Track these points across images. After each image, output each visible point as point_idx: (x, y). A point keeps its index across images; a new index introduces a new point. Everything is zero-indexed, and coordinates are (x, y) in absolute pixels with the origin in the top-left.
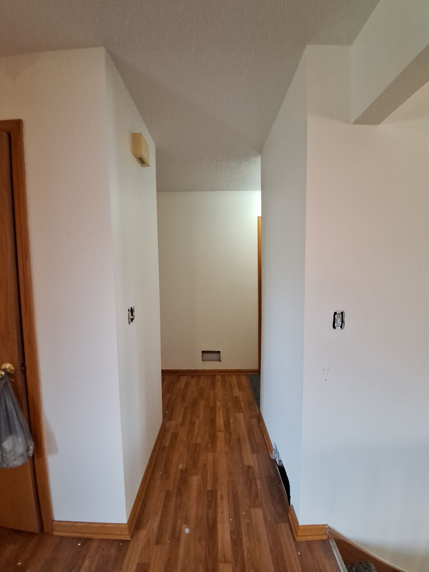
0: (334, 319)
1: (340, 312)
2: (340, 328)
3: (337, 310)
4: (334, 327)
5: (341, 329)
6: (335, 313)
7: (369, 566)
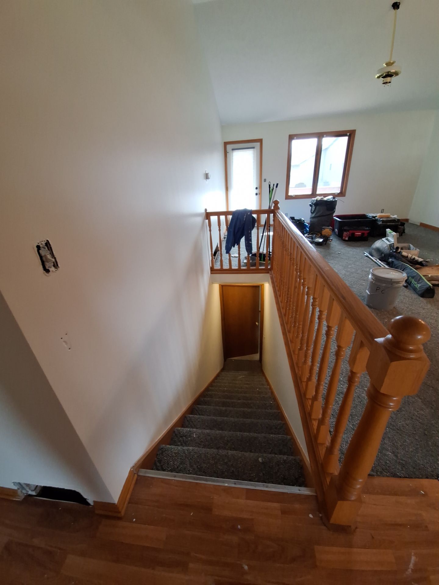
0: (41, 257)
1: (44, 243)
2: (54, 268)
3: (38, 242)
4: (47, 271)
5: (56, 269)
6: (38, 247)
7: (162, 449)
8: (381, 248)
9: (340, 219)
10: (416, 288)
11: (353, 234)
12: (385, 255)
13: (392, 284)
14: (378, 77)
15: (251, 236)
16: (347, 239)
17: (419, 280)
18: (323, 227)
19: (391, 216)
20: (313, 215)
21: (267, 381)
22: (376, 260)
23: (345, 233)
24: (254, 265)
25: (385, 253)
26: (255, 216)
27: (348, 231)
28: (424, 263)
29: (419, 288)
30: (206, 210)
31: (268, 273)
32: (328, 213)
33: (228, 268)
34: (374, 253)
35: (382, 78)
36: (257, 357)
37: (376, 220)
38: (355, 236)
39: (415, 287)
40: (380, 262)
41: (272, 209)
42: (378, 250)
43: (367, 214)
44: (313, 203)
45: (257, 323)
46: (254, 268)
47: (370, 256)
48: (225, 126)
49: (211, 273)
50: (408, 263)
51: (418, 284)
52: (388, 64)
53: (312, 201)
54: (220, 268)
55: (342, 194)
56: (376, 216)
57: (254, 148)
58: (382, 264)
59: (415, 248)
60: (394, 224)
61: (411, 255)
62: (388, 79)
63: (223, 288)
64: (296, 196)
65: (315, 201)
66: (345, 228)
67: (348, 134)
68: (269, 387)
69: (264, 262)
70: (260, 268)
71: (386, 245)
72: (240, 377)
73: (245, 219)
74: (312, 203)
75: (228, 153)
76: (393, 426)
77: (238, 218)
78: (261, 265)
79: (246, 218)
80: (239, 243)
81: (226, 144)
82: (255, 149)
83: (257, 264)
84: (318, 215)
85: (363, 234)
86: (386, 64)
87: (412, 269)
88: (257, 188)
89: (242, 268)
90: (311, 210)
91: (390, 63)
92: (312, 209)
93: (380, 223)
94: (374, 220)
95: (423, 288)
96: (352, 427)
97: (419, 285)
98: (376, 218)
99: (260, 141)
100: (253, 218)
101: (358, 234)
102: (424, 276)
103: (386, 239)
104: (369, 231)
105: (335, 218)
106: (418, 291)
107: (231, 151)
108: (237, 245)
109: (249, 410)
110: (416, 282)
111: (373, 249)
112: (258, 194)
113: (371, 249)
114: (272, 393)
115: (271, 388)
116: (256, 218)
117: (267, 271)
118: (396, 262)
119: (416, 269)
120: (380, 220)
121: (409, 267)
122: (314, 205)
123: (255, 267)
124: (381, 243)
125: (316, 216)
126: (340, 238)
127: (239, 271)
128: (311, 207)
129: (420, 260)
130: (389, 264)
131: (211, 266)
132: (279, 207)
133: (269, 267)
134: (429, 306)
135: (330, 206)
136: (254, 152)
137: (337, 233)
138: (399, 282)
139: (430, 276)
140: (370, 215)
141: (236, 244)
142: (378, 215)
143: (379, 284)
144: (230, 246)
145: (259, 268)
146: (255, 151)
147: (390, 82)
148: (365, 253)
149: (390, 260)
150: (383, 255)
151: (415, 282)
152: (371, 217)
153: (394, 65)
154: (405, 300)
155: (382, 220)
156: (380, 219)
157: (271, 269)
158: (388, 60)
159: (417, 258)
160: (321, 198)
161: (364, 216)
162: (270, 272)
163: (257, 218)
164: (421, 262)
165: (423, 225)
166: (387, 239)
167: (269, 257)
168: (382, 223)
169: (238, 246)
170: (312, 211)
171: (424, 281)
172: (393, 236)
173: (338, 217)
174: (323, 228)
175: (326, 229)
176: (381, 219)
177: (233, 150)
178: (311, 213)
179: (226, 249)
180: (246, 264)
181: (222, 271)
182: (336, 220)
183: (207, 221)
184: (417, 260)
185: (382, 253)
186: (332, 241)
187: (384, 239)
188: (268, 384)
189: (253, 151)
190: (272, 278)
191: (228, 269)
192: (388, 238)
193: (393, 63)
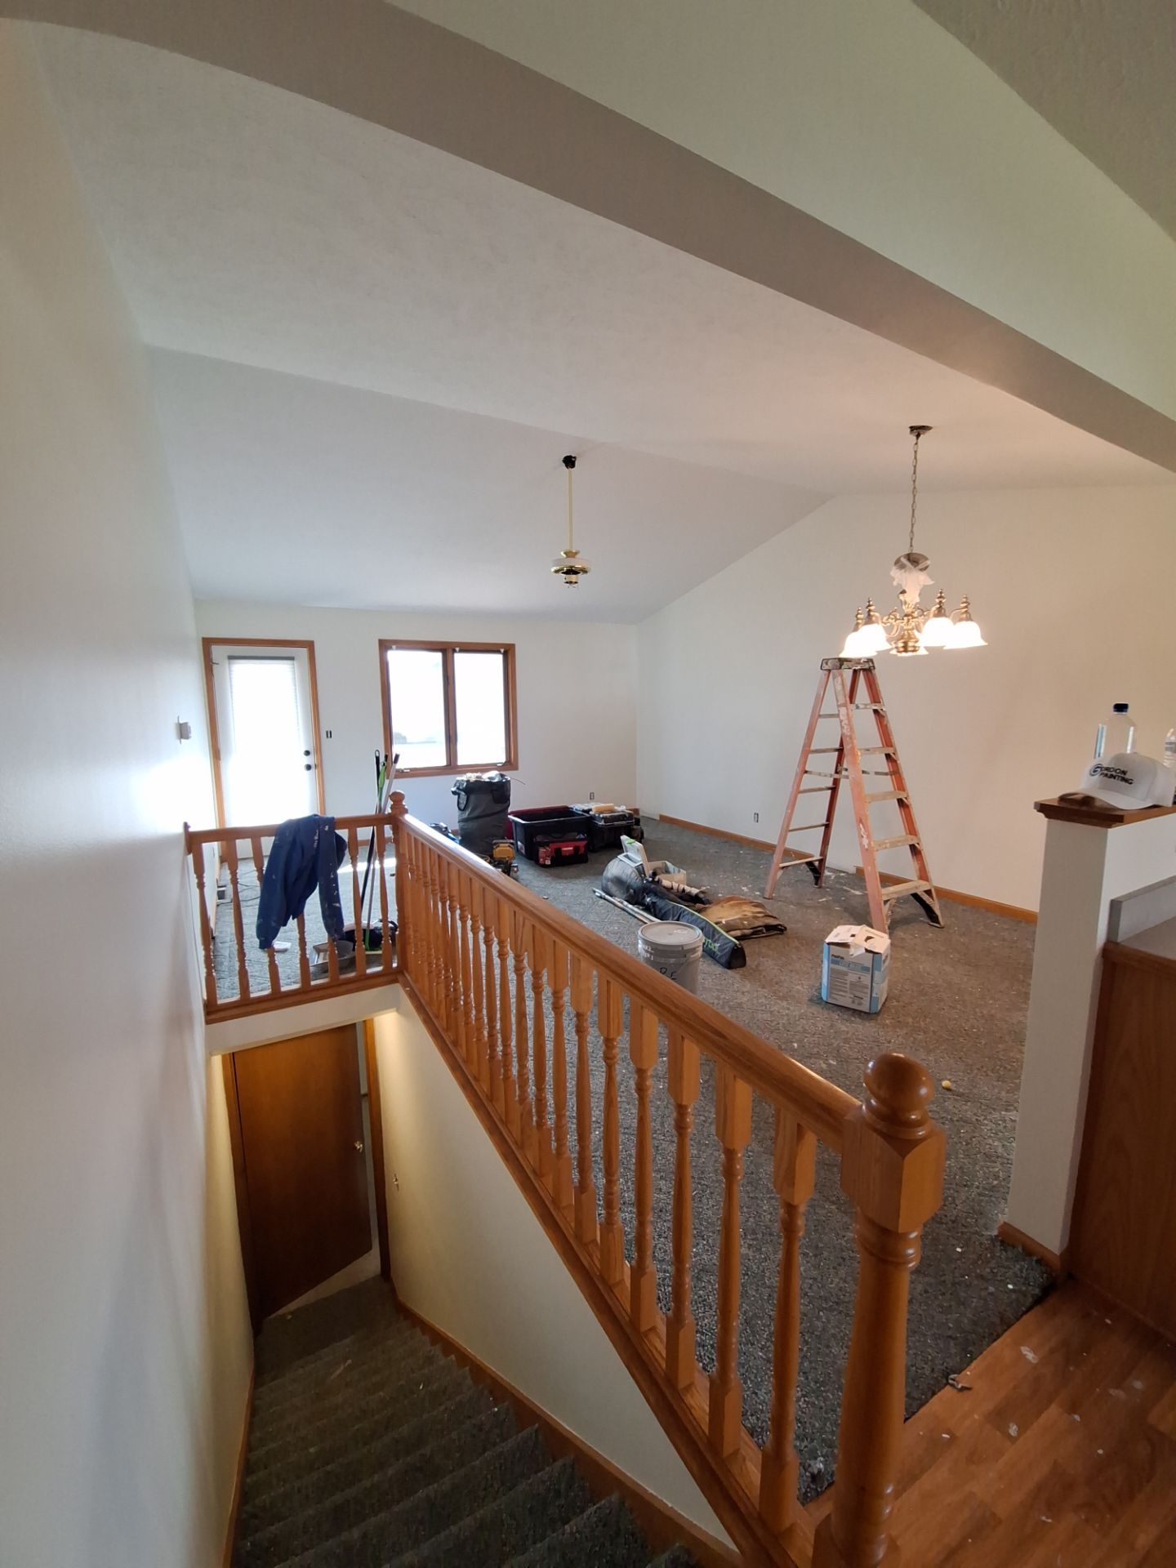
8: (624, 877)
9: (524, 820)
10: (714, 952)
11: (558, 851)
12: (635, 892)
13: (685, 956)
14: (557, 572)
15: (337, 888)
16: (548, 862)
17: (714, 935)
18: (494, 841)
19: (616, 808)
20: (466, 814)
21: (437, 1337)
22: (622, 903)
23: (542, 850)
24: (351, 964)
25: (635, 886)
26: (344, 833)
27: (548, 846)
28: (702, 896)
29: (719, 950)
30: (186, 826)
31: (395, 981)
32: (498, 808)
33: (267, 992)
34: (613, 889)
35: (563, 573)
36: (369, 1264)
37: (592, 818)
38: (563, 854)
39: (711, 949)
40: (630, 906)
41: (389, 814)
42: (618, 881)
43: (572, 806)
44: (461, 788)
45: (359, 1146)
46: (352, 975)
47: (607, 897)
48: (204, 601)
49: (208, 1022)
50: (681, 901)
51: (715, 942)
52: (570, 554)
53: (458, 784)
54: (236, 998)
55: (511, 763)
56: (590, 810)
57: (292, 659)
58: (636, 909)
59: (677, 869)
60: (624, 822)
61: (677, 885)
62: (573, 578)
63: (236, 1063)
64: (411, 770)
65: (465, 784)
66: (539, 838)
67: (502, 650)
68: (453, 1357)
69: (380, 952)
70: (369, 971)
71: (630, 871)
72: (338, 1372)
73: (316, 844)
74: (458, 788)
75: (215, 666)
76: (826, 1300)
77: (294, 841)
78: (371, 961)
79: (318, 840)
80: (302, 912)
81: (208, 643)
82: (295, 662)
83: (360, 962)
84: (476, 814)
85: (576, 849)
86: (565, 553)
87: (693, 914)
88: (307, 753)
89: (313, 983)
90: (458, 803)
91: (571, 552)
92: (461, 801)
93: (602, 823)
94: (588, 818)
95: (727, 950)
96: (764, 1357)
97: (717, 945)
98: (591, 813)
99: (310, 645)
100: (339, 839)
101: (568, 849)
102: (717, 923)
103: (625, 856)
104: (586, 842)
105: (510, 817)
106: (720, 957)
107: (227, 661)
108: (293, 919)
109: (446, 1483)
110: (709, 938)
111: (608, 880)
112: (313, 766)
113: (604, 881)
114: (479, 1372)
115: (464, 1358)
116: (346, 840)
117: (389, 977)
118: (660, 903)
119: (699, 911)
120: (599, 816)
121: (685, 910)
122: (463, 793)
123: (352, 972)
124: (619, 866)
125: (473, 815)
126: (533, 862)
127: (305, 994)
128: (457, 796)
129: (695, 891)
130: (648, 909)
131: (205, 998)
132: (406, 807)
133: (395, 965)
134: (748, 986)
135: (499, 792)
136: (294, 668)
137: (523, 851)
138: (695, 949)
139: (724, 922)
140: (578, 807)
141: (291, 917)
142: (594, 806)
143: (663, 960)
144: (273, 924)
145: (366, 975)
146: (296, 665)
147: (576, 583)
148: (597, 890)
149: (648, 900)
150: (632, 891)
151: (707, 940)
152: (581, 813)
153: (577, 556)
154: (706, 982)
155: (603, 818)
156: (599, 814)
157: (401, 970)
158: (568, 548)
159: (688, 889)
160: (477, 777)
161: (566, 811)
162: (400, 978)
163: (349, 838)
164: (697, 895)
165: (664, 819)
166: (627, 856)
167: (393, 937)
168: (605, 822)
169: (296, 920)
170: (462, 806)
171: (722, 935)
172: (638, 850)
173: (516, 814)
174: (495, 844)
175: (501, 845)
176: (601, 816)
177: (231, 658)
178: (459, 809)
179: (258, 937)
180: (323, 969)
181: (247, 1005)
182: (516, 823)
183: (191, 857)
184: (690, 892)
185: (628, 887)
186: (518, 870)
187: (621, 857)
188: (449, 1346)
189: (292, 666)
190: (413, 996)
191: (267, 996)
192: (629, 853)
193: (576, 553)
